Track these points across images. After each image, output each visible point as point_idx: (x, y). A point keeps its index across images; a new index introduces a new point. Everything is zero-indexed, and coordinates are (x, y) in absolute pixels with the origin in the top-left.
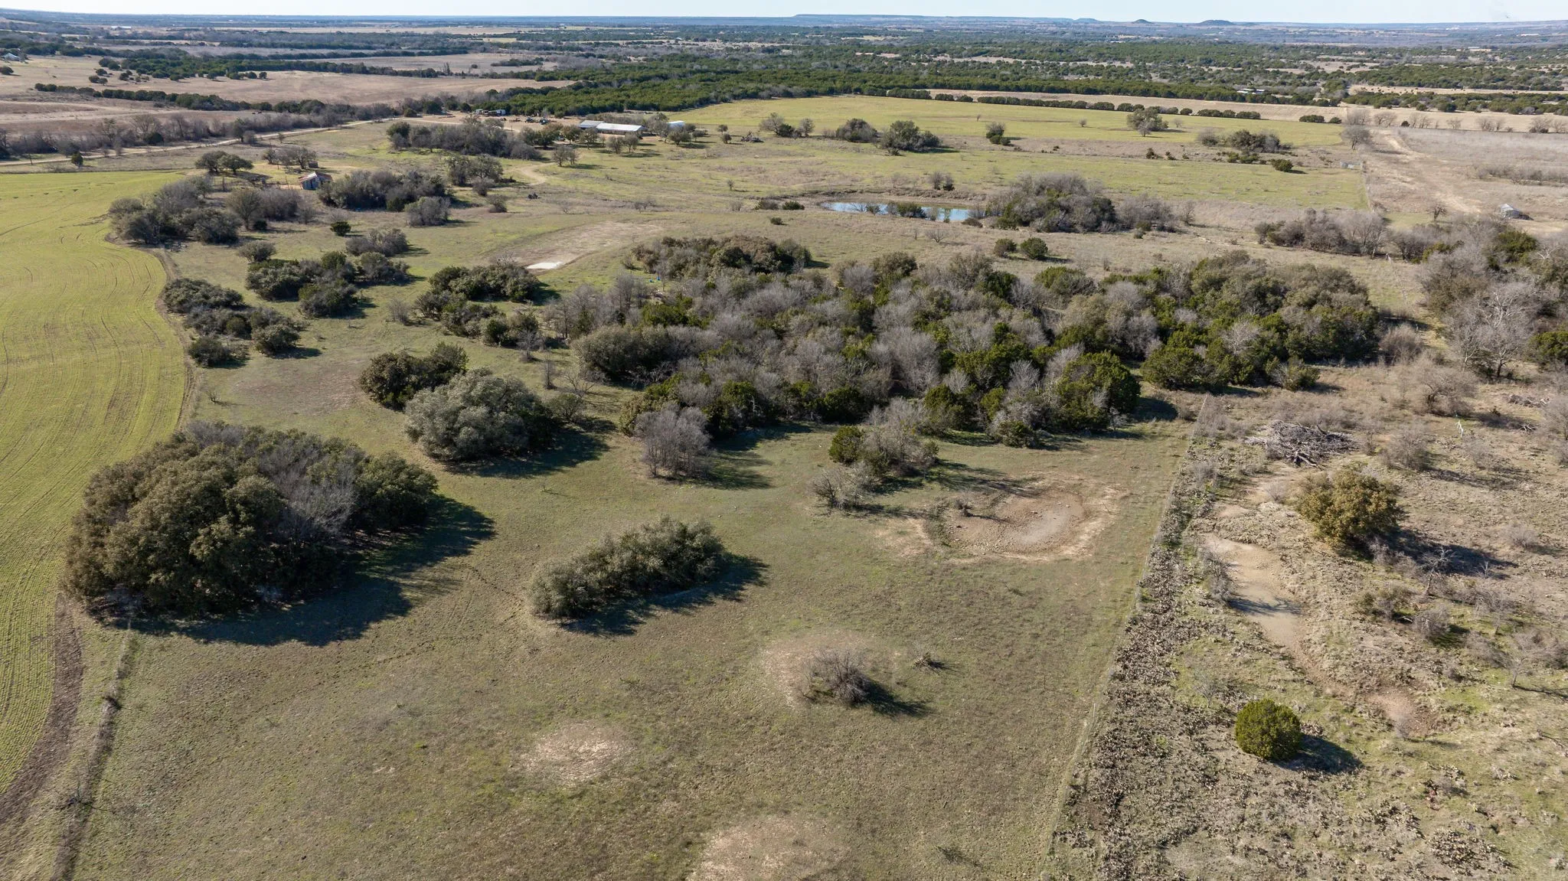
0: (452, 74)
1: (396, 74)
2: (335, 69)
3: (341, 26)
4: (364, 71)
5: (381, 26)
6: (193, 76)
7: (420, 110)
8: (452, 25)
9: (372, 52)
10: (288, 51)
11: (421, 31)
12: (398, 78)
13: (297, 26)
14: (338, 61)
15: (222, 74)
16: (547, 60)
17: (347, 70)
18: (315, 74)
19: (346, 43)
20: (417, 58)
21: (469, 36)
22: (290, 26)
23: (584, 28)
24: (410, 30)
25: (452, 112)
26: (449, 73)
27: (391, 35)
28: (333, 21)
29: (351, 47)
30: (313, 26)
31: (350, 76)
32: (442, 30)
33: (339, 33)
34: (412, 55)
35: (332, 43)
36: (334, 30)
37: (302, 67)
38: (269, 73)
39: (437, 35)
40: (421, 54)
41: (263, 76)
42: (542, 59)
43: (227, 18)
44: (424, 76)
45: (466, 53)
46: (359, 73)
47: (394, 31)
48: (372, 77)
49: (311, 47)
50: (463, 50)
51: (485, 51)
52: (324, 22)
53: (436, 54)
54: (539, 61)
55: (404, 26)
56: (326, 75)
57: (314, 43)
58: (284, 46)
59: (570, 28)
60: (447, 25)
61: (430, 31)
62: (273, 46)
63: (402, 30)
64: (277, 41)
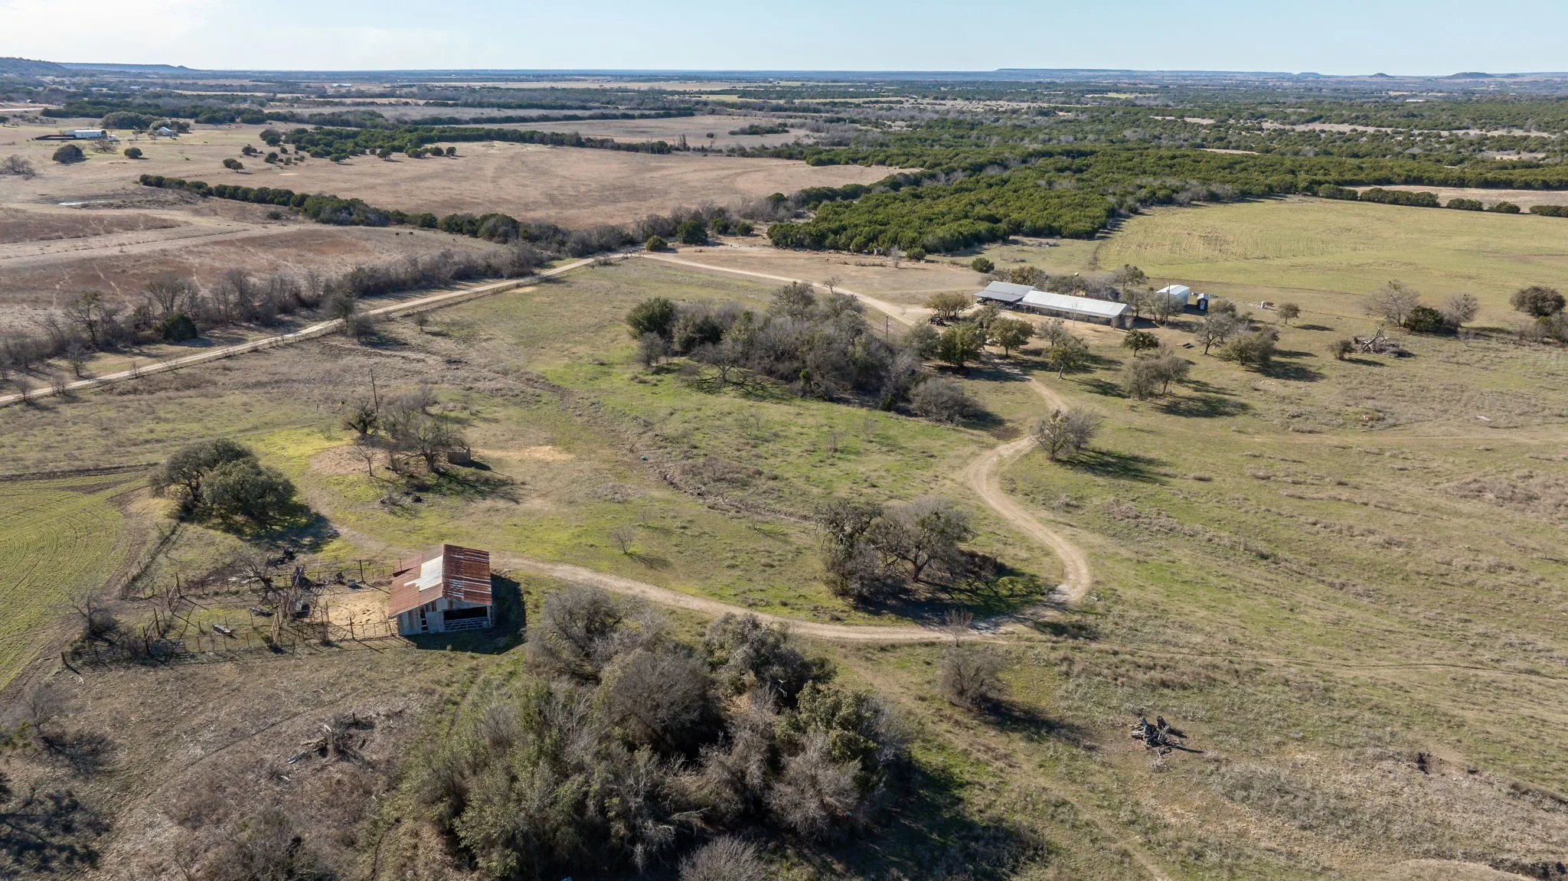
0: (688, 149)
1: (618, 147)
2: (543, 139)
3: (555, 81)
4: (579, 143)
5: (594, 81)
6: (363, 153)
7: (671, 234)
8: (665, 80)
9: (588, 113)
10: (495, 113)
11: (635, 86)
12: (623, 155)
13: (514, 80)
14: (547, 128)
15: (399, 149)
16: (792, 126)
17: (557, 141)
18: (518, 147)
19: (559, 102)
20: (637, 122)
21: (684, 93)
22: (507, 80)
23: (799, 84)
24: (623, 85)
25: (723, 239)
26: (685, 148)
27: (605, 91)
28: (548, 75)
29: (563, 107)
30: (527, 81)
31: (561, 150)
32: (656, 85)
33: (553, 89)
34: (632, 117)
35: (544, 102)
36: (547, 85)
37: (503, 136)
38: (460, 146)
39: (652, 91)
40: (642, 116)
41: (451, 152)
42: (785, 125)
43: (449, 73)
44: (653, 152)
45: (692, 115)
46: (573, 145)
47: (607, 86)
48: (589, 152)
49: (520, 107)
50: (688, 112)
51: (713, 112)
52: (539, 76)
53: (658, 116)
54: (782, 129)
55: (616, 81)
56: (531, 148)
57: (525, 102)
58: (491, 105)
59: (783, 83)
60: (660, 80)
61: (644, 86)
62: (481, 105)
63: (615, 85)
64: (485, 100)
